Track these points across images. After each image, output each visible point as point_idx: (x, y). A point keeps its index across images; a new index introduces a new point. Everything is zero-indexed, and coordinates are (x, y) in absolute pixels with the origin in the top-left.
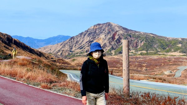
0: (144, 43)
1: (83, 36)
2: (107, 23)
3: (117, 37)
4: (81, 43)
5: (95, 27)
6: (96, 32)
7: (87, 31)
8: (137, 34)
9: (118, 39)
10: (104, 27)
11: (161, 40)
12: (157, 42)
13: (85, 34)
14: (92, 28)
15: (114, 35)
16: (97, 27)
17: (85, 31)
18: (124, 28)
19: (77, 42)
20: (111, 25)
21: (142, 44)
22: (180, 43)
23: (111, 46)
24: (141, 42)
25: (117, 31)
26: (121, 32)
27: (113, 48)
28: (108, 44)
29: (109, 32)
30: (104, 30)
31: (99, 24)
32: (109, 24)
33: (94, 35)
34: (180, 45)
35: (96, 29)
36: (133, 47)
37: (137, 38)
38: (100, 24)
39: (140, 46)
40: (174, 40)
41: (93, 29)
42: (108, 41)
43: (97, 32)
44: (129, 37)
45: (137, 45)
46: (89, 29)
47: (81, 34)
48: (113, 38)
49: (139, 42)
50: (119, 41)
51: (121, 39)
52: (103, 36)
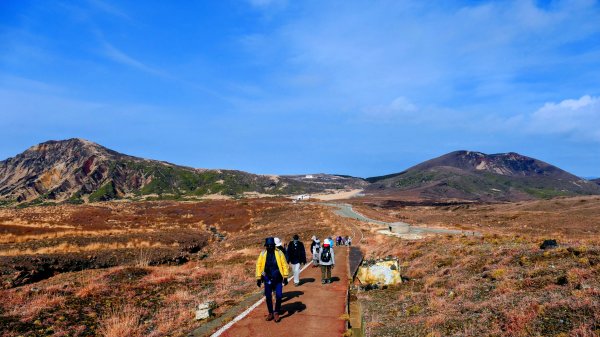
0: (152, 179)
1: (10, 167)
2: (71, 140)
3: (93, 168)
4: (7, 181)
5: (42, 148)
6: (44, 158)
7: (23, 156)
8: (136, 162)
9: (96, 172)
10: (64, 147)
11: (185, 172)
12: (178, 176)
13: (17, 162)
14: (35, 149)
15: (87, 164)
16: (47, 148)
17: (18, 156)
18: (109, 151)
20: (81, 144)
21: (149, 181)
22: (220, 177)
23: (80, 187)
24: (146, 177)
25: (94, 156)
26: (103, 158)
27: (84, 191)
28: (73, 183)
29: (76, 159)
30: (63, 154)
31: (52, 142)
32: (76, 143)
33: (39, 164)
34: (221, 182)
35: (44, 152)
36: (129, 187)
37: (138, 170)
38: (56, 142)
39: (145, 184)
40: (207, 173)
41: (38, 151)
42: (74, 176)
43: (47, 157)
44: (121, 168)
45: (137, 182)
46: (26, 152)
47: (7, 162)
48: (85, 169)
49: (143, 176)
50: (98, 175)
51: (103, 171)
52: (60, 166)
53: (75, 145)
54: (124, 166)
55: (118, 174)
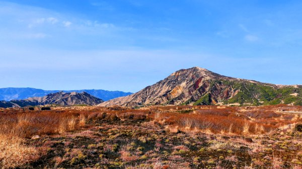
0: (239, 92)
1: (161, 85)
2: (192, 68)
3: (201, 85)
4: (158, 93)
5: (177, 74)
6: (177, 80)
7: (167, 79)
8: (230, 80)
9: (201, 87)
10: (188, 73)
11: (266, 88)
12: (259, 90)
13: (165, 83)
14: (173, 75)
15: (198, 82)
16: (180, 74)
17: (165, 79)
18: (213, 74)
19: (152, 93)
20: (197, 70)
21: (236, 93)
22: (295, 91)
23: (191, 97)
24: (235, 91)
25: (202, 77)
26: (208, 78)
27: (192, 100)
28: (187, 94)
29: (193, 79)
30: (187, 77)
31: (182, 70)
32: (194, 69)
33: (174, 84)
34: (295, 94)
35: (178, 76)
36: (222, 97)
37: (229, 86)
38: (185, 70)
39: (233, 96)
40: (285, 88)
41: (175, 76)
42: (188, 90)
43: (179, 79)
44: (218, 85)
45: (228, 94)
46: (169, 77)
47: (160, 83)
48: (196, 86)
49: (232, 90)
50: (203, 89)
51: (206, 87)
52: (184, 84)
53: (194, 71)
54: (220, 83)
55: (216, 89)
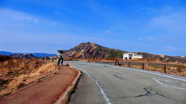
0: (109, 55)
1: (72, 51)
3: (91, 51)
6: (80, 48)
7: (75, 48)
8: (106, 49)
10: (86, 45)
12: (119, 54)
15: (90, 50)
16: (81, 45)
18: (98, 46)
19: (67, 55)
24: (107, 54)
25: (92, 47)
26: (95, 48)
28: (83, 56)
29: (88, 48)
30: (85, 47)
31: (83, 43)
33: (78, 50)
37: (105, 52)
38: (84, 43)
39: (106, 57)
41: (79, 46)
42: (84, 54)
43: (81, 48)
44: (100, 51)
45: (104, 56)
46: (76, 47)
47: (71, 50)
48: (88, 51)
49: (106, 54)
50: (92, 53)
51: (94, 52)
52: (83, 50)
53: (89, 44)
54: (101, 50)
55: (98, 53)
